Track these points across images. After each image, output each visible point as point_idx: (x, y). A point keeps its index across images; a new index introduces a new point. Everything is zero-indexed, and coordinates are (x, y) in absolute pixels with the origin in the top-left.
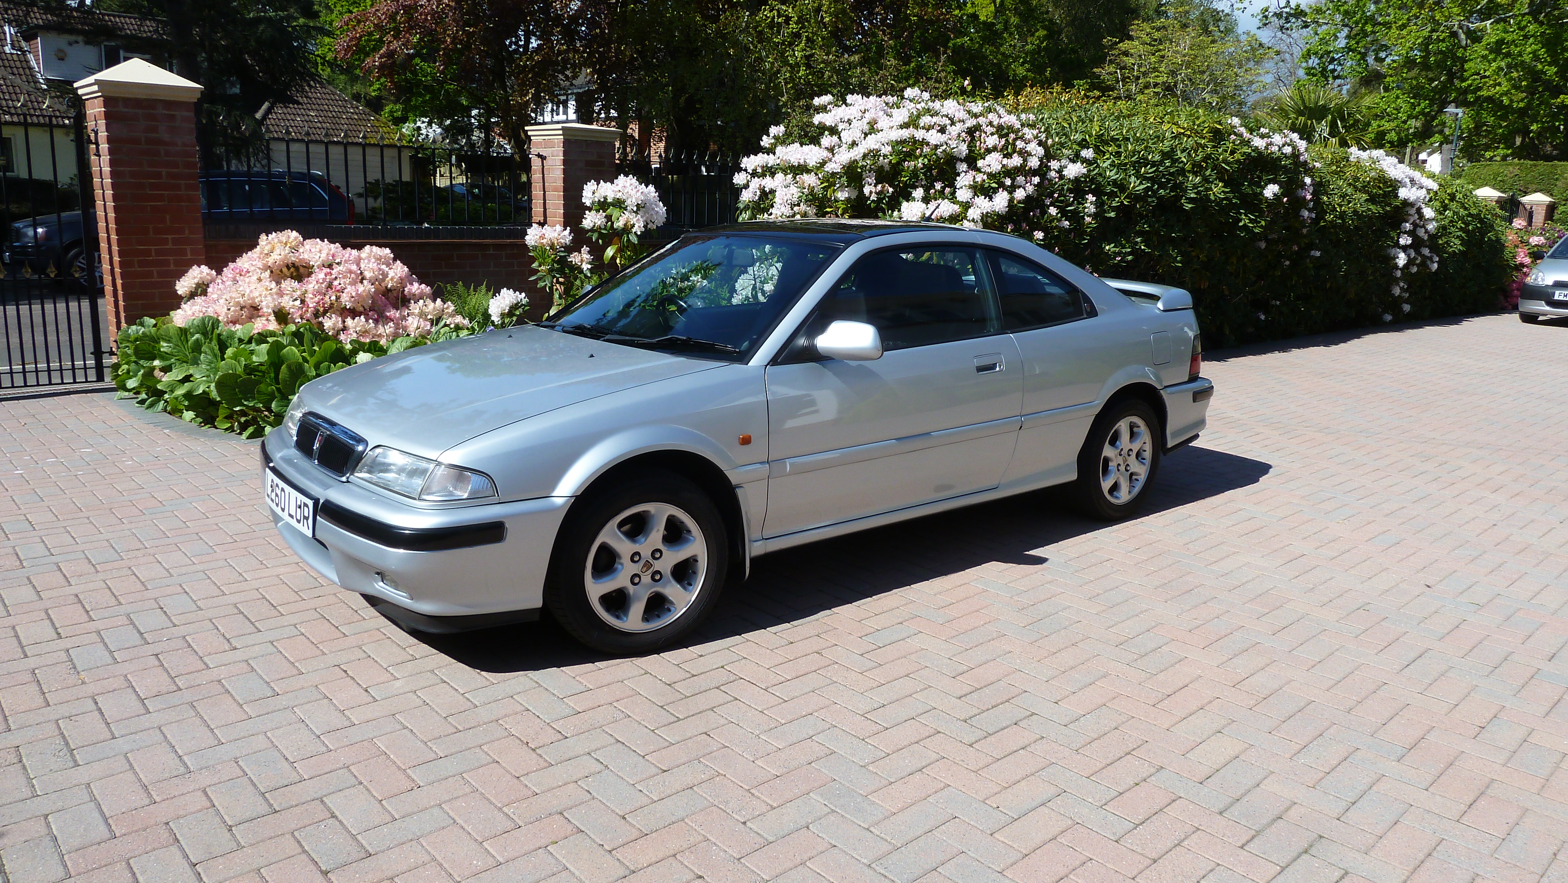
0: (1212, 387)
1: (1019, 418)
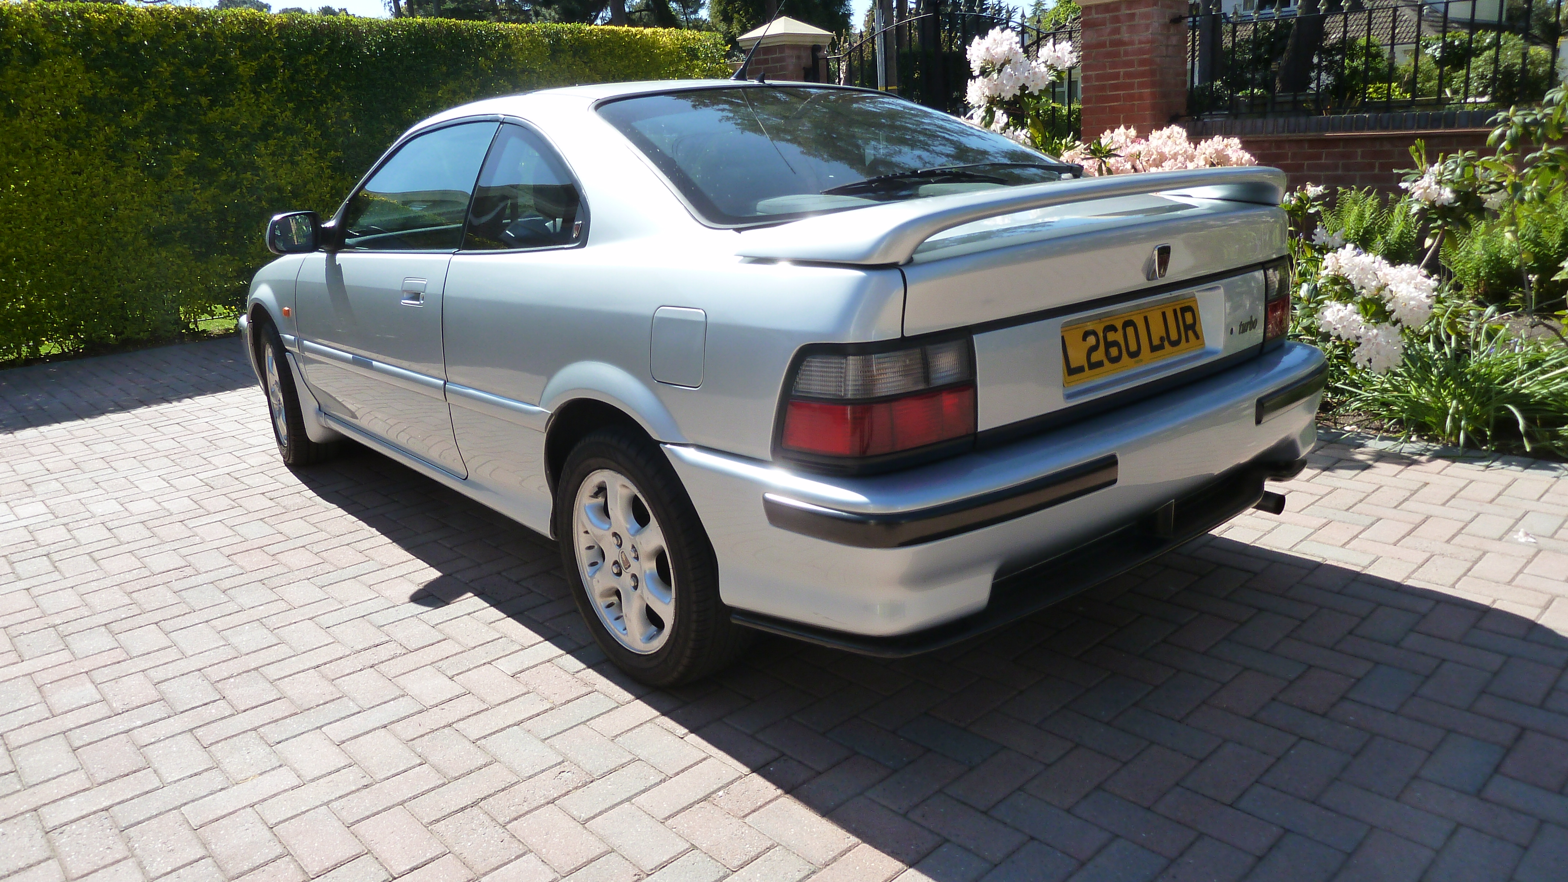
1: (442, 382)
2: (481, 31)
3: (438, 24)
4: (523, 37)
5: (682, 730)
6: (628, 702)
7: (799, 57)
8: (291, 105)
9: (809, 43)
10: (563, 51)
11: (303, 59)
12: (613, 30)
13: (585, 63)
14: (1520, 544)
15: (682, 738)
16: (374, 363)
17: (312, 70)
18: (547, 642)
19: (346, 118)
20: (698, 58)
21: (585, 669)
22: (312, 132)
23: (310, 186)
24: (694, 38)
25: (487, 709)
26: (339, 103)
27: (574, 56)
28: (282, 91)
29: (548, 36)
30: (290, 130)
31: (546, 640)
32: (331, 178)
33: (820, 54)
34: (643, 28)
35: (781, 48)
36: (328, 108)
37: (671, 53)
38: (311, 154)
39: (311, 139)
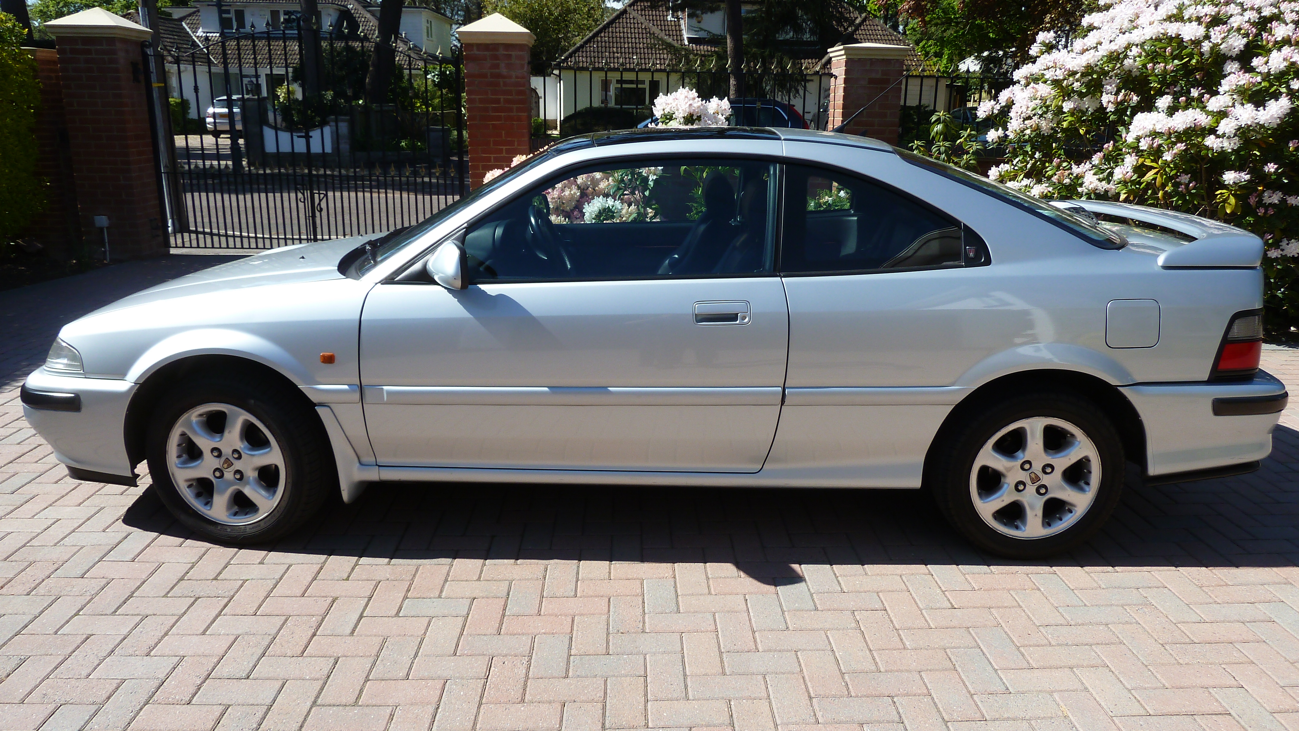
0: (1286, 394)
1: (778, 389)
5: (1109, 568)
6: (1054, 571)
7: (127, 52)
9: (134, 37)
15: (1118, 571)
18: (929, 566)
21: (989, 568)
31: (926, 565)
33: (150, 50)
35: (111, 40)
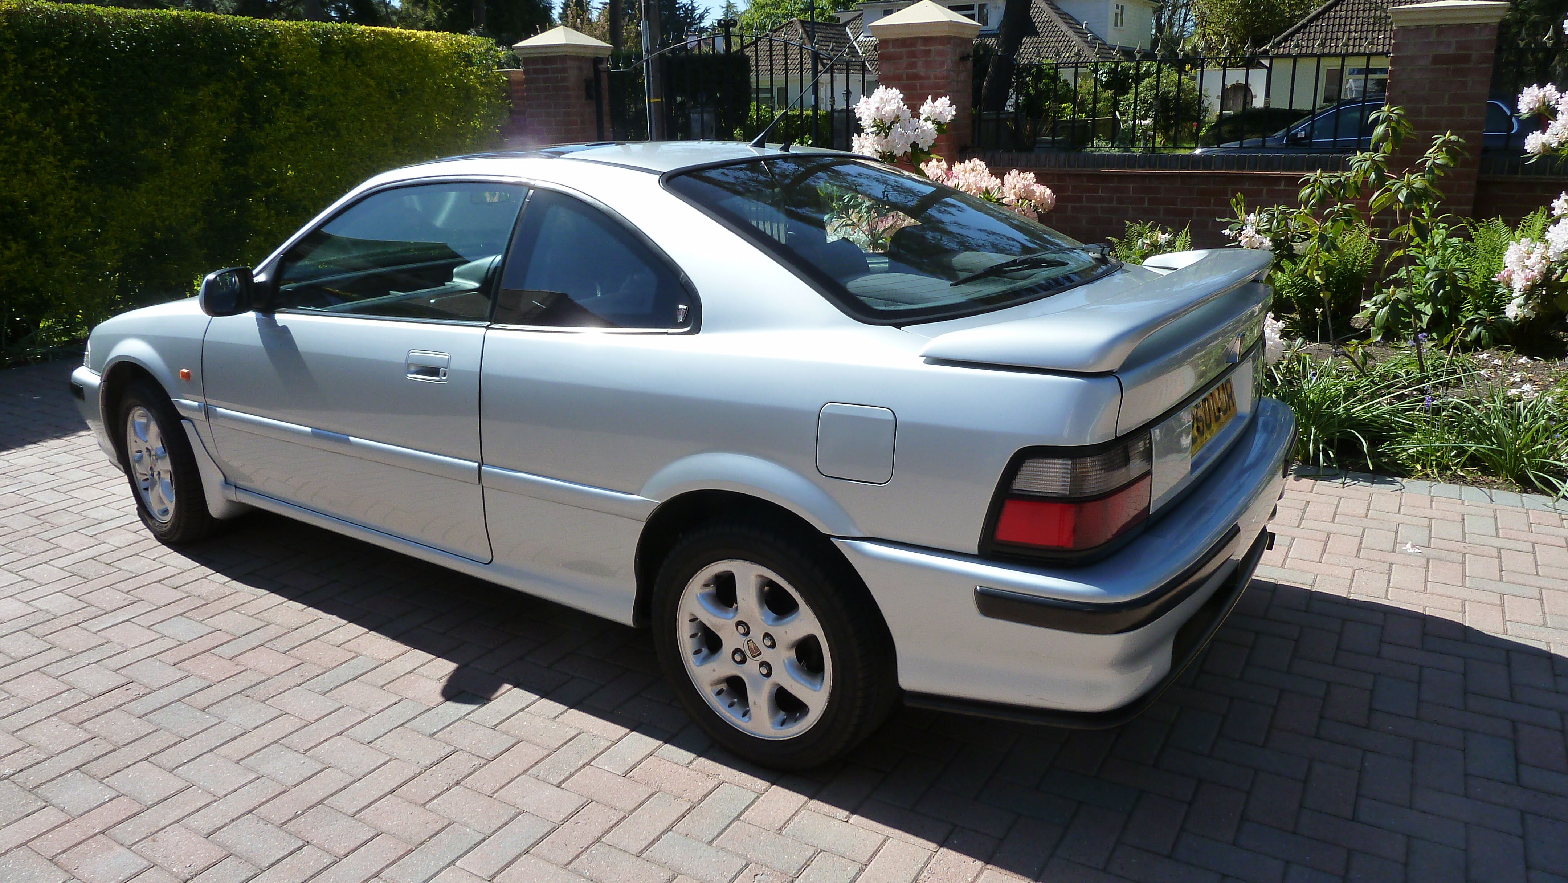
1: (476, 465)
2: (244, 27)
3: (194, 17)
4: (291, 36)
5: (842, 814)
6: (766, 791)
7: (580, 69)
8: (25, 105)
9: (589, 54)
10: (334, 53)
11: (39, 53)
12: (385, 32)
13: (358, 66)
14: (1410, 554)
15: (847, 822)
16: (351, 438)
17: (50, 65)
18: (633, 733)
19: (91, 120)
20: (472, 65)
21: (694, 759)
22: (51, 137)
23: (50, 199)
24: (468, 44)
25: (624, 818)
26: (82, 104)
27: (346, 59)
28: (14, 88)
29: (318, 35)
30: (25, 134)
31: (632, 730)
32: (75, 189)
33: (602, 66)
34: (416, 31)
35: (563, 58)
36: (70, 110)
37: (446, 58)
38: (50, 162)
39: (49, 144)
